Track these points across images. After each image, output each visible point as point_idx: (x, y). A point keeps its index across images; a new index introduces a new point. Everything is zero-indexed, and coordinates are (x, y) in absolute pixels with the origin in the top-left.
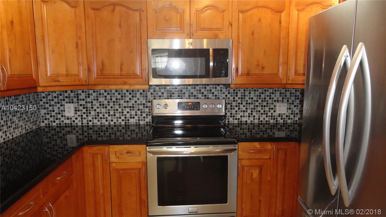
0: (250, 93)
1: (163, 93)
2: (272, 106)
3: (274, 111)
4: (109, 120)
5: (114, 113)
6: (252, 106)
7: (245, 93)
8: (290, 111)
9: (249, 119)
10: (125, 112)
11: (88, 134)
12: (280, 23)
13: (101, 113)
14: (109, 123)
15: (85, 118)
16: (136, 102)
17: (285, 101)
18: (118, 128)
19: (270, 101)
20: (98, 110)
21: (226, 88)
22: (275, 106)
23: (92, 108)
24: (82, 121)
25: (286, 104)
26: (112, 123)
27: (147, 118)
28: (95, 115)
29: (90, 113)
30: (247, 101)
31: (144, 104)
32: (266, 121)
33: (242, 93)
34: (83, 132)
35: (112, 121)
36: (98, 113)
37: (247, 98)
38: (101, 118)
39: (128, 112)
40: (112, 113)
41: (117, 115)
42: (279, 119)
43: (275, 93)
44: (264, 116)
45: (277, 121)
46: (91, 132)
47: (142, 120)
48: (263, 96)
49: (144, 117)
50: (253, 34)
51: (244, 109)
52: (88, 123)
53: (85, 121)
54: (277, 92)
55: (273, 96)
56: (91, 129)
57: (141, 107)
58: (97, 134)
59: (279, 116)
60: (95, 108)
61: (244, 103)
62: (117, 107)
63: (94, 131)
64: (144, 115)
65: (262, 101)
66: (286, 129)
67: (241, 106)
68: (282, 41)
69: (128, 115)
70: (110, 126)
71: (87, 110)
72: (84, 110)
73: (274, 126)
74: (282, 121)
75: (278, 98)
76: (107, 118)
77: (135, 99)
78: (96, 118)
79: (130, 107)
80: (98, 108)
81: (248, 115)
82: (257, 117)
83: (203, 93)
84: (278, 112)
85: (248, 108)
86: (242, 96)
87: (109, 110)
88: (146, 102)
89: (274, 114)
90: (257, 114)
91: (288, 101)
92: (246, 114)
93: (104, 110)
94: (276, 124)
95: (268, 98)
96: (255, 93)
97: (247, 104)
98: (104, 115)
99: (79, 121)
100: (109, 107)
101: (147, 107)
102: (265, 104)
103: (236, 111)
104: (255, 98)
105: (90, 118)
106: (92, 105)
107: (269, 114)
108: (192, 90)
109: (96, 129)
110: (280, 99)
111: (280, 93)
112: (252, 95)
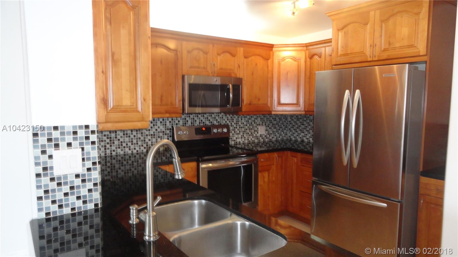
0: (242, 119)
1: (179, 121)
2: (256, 129)
3: (258, 133)
4: (132, 149)
5: (137, 141)
6: (243, 129)
7: (238, 119)
8: (267, 132)
9: (242, 140)
10: (147, 140)
11: (111, 164)
12: (268, 67)
13: (124, 142)
14: (132, 152)
15: (108, 149)
16: (156, 130)
17: (264, 124)
18: (140, 156)
19: (255, 125)
20: (121, 140)
21: (226, 116)
22: (258, 129)
23: (116, 137)
24: (106, 152)
25: (265, 127)
26: (135, 151)
28: (119, 145)
29: (114, 143)
30: (240, 125)
31: (163, 132)
32: (253, 141)
33: (236, 119)
34: (106, 162)
35: (135, 149)
36: (122, 142)
37: (240, 123)
38: (124, 147)
39: (149, 140)
40: (135, 141)
41: (140, 143)
42: (261, 138)
43: (258, 119)
44: (251, 137)
45: (259, 140)
46: (114, 161)
48: (250, 121)
50: (253, 74)
51: (238, 132)
52: (111, 154)
53: (108, 152)
54: (259, 118)
55: (256, 121)
56: (114, 159)
58: (120, 164)
59: (261, 136)
60: (118, 137)
61: (238, 127)
62: (139, 135)
63: (117, 161)
65: (250, 125)
66: (265, 146)
67: (236, 130)
68: (269, 80)
69: (150, 143)
70: (132, 154)
71: (111, 141)
72: (108, 141)
73: (257, 144)
74: (262, 140)
75: (259, 123)
76: (130, 147)
77: (156, 127)
78: (119, 148)
79: (152, 135)
80: (121, 137)
81: (241, 137)
82: (247, 138)
84: (260, 133)
85: (241, 131)
86: (236, 121)
87: (132, 139)
88: (166, 129)
89: (258, 135)
90: (246, 136)
91: (265, 124)
92: (240, 136)
93: (127, 139)
94: (259, 142)
95: (253, 123)
96: (245, 119)
97: (240, 128)
98: (127, 144)
99: (103, 152)
100: (132, 136)
102: (251, 127)
103: (233, 134)
104: (245, 123)
105: (113, 148)
106: (116, 135)
107: (254, 135)
108: (202, 118)
109: (119, 158)
110: (261, 123)
111: (261, 119)
112: (243, 121)
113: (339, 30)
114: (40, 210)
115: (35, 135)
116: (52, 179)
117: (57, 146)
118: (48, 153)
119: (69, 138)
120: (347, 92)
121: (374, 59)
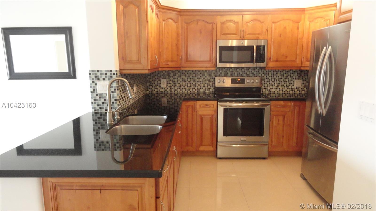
0: (277, 73)
1: (221, 73)
2: (292, 82)
3: (293, 85)
4: (187, 90)
5: (191, 85)
6: (278, 82)
7: (273, 73)
8: (304, 85)
9: (276, 90)
10: (197, 85)
11: (174, 98)
12: (298, 28)
13: (182, 85)
14: (187, 92)
15: (173, 88)
16: (204, 78)
17: (301, 78)
18: (192, 95)
19: (290, 79)
20: (181, 83)
21: (262, 70)
22: (293, 82)
23: (177, 82)
24: (171, 90)
25: (301, 81)
26: (189, 92)
27: (211, 88)
28: (179, 87)
29: (176, 85)
30: (275, 78)
31: (209, 80)
32: (288, 92)
33: (272, 73)
34: (171, 97)
35: (189, 90)
36: (181, 85)
37: (275, 77)
38: (182, 88)
39: (199, 85)
40: (189, 85)
41: (193, 87)
42: (296, 90)
43: (294, 73)
44: (286, 88)
45: (294, 92)
46: (176, 97)
47: (207, 90)
48: (285, 75)
49: (209, 88)
50: (280, 36)
51: (273, 84)
52: (174, 92)
53: (173, 90)
54: (295, 73)
55: (292, 75)
56: (176, 95)
57: (207, 82)
58: (179, 98)
59: (296, 89)
60: (179, 82)
61: (273, 80)
62: (192, 82)
63: (177, 97)
64: (209, 87)
65: (285, 78)
67: (271, 82)
69: (199, 87)
70: (187, 93)
71: (174, 84)
72: (173, 84)
73: (293, 95)
74: (298, 92)
75: (296, 77)
76: (186, 88)
77: (204, 77)
78: (179, 88)
79: (201, 82)
80: (181, 82)
81: (275, 87)
82: (281, 89)
83: (246, 73)
84: (295, 86)
85: (276, 83)
86: (272, 75)
87: (187, 83)
88: (211, 78)
89: (293, 87)
90: (281, 87)
91: (302, 79)
92: (274, 87)
93: (184, 84)
95: (289, 77)
96: (280, 73)
97: (275, 80)
98: (184, 87)
99: (169, 90)
100: (187, 82)
101: (211, 82)
102: (287, 80)
103: (268, 85)
104: (280, 77)
105: (176, 88)
106: (177, 80)
107: (290, 87)
108: (240, 71)
109: (179, 95)
110: (297, 77)
111: (297, 73)
112: (278, 75)
114: (93, 108)
115: (90, 74)
116: (97, 95)
117: (99, 79)
118: (95, 83)
119: (104, 76)
120: (325, 48)
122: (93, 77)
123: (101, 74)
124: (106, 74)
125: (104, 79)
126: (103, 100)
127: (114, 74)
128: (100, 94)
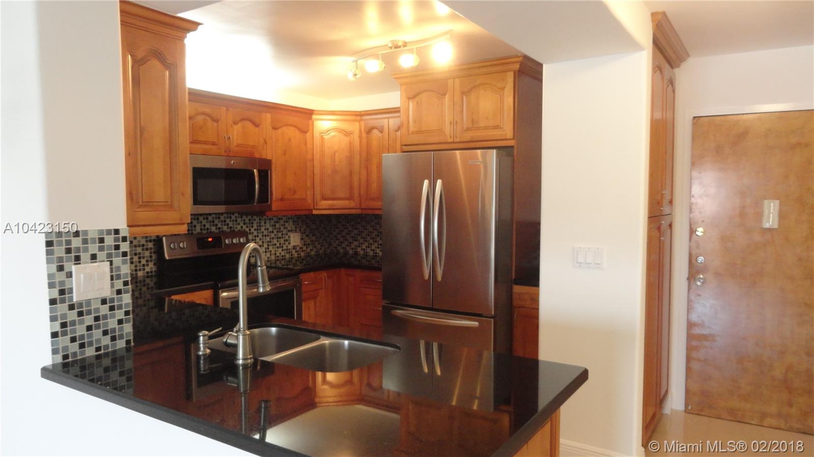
0: (265, 223)
2: (287, 238)
3: (289, 243)
6: (268, 239)
7: (260, 223)
8: (303, 242)
12: (306, 143)
17: (298, 230)
19: (285, 232)
22: (289, 237)
25: (299, 234)
27: (148, 265)
30: (263, 232)
31: (143, 245)
32: (282, 256)
33: (257, 223)
37: (263, 229)
42: (294, 252)
43: (289, 222)
44: (280, 250)
45: (292, 255)
47: (140, 270)
48: (278, 225)
49: (144, 265)
50: (285, 154)
54: (290, 220)
55: (287, 225)
57: (139, 250)
59: (294, 249)
61: (260, 236)
64: (143, 262)
65: (277, 232)
66: (300, 263)
68: (308, 164)
73: (289, 261)
74: (296, 255)
75: (291, 227)
82: (273, 252)
83: (216, 225)
84: (292, 244)
85: (264, 241)
86: (257, 226)
89: (290, 247)
90: (273, 248)
91: (300, 230)
94: (292, 258)
95: (282, 228)
96: (270, 223)
101: (147, 249)
102: (280, 235)
104: (271, 229)
107: (285, 247)
108: (204, 222)
110: (294, 228)
111: (294, 222)
112: (268, 226)
113: (409, 99)
114: (55, 352)
115: (49, 244)
116: (72, 307)
117: (77, 259)
118: (66, 269)
119: (93, 248)
120: (426, 182)
121: (455, 141)
122: (59, 251)
123: (85, 241)
124: (102, 240)
125: (94, 257)
126: (89, 320)
127: (124, 239)
128: (80, 305)
